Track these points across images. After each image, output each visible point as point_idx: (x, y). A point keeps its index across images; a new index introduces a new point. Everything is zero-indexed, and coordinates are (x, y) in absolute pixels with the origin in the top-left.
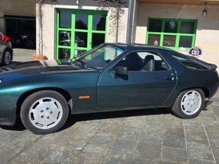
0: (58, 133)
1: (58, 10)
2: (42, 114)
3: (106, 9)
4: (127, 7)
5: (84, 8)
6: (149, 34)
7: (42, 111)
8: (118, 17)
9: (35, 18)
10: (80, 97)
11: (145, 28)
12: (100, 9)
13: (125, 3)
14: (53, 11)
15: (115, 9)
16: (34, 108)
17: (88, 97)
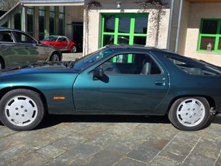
0: (34, 131)
1: (103, 15)
2: (17, 111)
3: (147, 11)
4: (169, 8)
5: (126, 11)
6: (202, 37)
7: (17, 109)
8: (158, 19)
9: (82, 23)
10: (55, 98)
11: (197, 30)
12: (141, 11)
13: (167, 4)
14: (98, 16)
15: (155, 11)
16: (9, 105)
17: (63, 98)
